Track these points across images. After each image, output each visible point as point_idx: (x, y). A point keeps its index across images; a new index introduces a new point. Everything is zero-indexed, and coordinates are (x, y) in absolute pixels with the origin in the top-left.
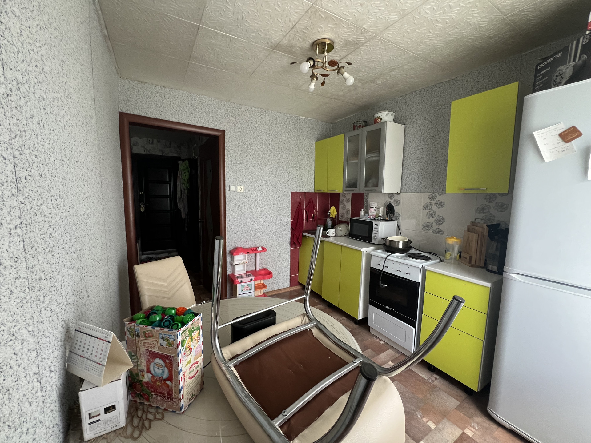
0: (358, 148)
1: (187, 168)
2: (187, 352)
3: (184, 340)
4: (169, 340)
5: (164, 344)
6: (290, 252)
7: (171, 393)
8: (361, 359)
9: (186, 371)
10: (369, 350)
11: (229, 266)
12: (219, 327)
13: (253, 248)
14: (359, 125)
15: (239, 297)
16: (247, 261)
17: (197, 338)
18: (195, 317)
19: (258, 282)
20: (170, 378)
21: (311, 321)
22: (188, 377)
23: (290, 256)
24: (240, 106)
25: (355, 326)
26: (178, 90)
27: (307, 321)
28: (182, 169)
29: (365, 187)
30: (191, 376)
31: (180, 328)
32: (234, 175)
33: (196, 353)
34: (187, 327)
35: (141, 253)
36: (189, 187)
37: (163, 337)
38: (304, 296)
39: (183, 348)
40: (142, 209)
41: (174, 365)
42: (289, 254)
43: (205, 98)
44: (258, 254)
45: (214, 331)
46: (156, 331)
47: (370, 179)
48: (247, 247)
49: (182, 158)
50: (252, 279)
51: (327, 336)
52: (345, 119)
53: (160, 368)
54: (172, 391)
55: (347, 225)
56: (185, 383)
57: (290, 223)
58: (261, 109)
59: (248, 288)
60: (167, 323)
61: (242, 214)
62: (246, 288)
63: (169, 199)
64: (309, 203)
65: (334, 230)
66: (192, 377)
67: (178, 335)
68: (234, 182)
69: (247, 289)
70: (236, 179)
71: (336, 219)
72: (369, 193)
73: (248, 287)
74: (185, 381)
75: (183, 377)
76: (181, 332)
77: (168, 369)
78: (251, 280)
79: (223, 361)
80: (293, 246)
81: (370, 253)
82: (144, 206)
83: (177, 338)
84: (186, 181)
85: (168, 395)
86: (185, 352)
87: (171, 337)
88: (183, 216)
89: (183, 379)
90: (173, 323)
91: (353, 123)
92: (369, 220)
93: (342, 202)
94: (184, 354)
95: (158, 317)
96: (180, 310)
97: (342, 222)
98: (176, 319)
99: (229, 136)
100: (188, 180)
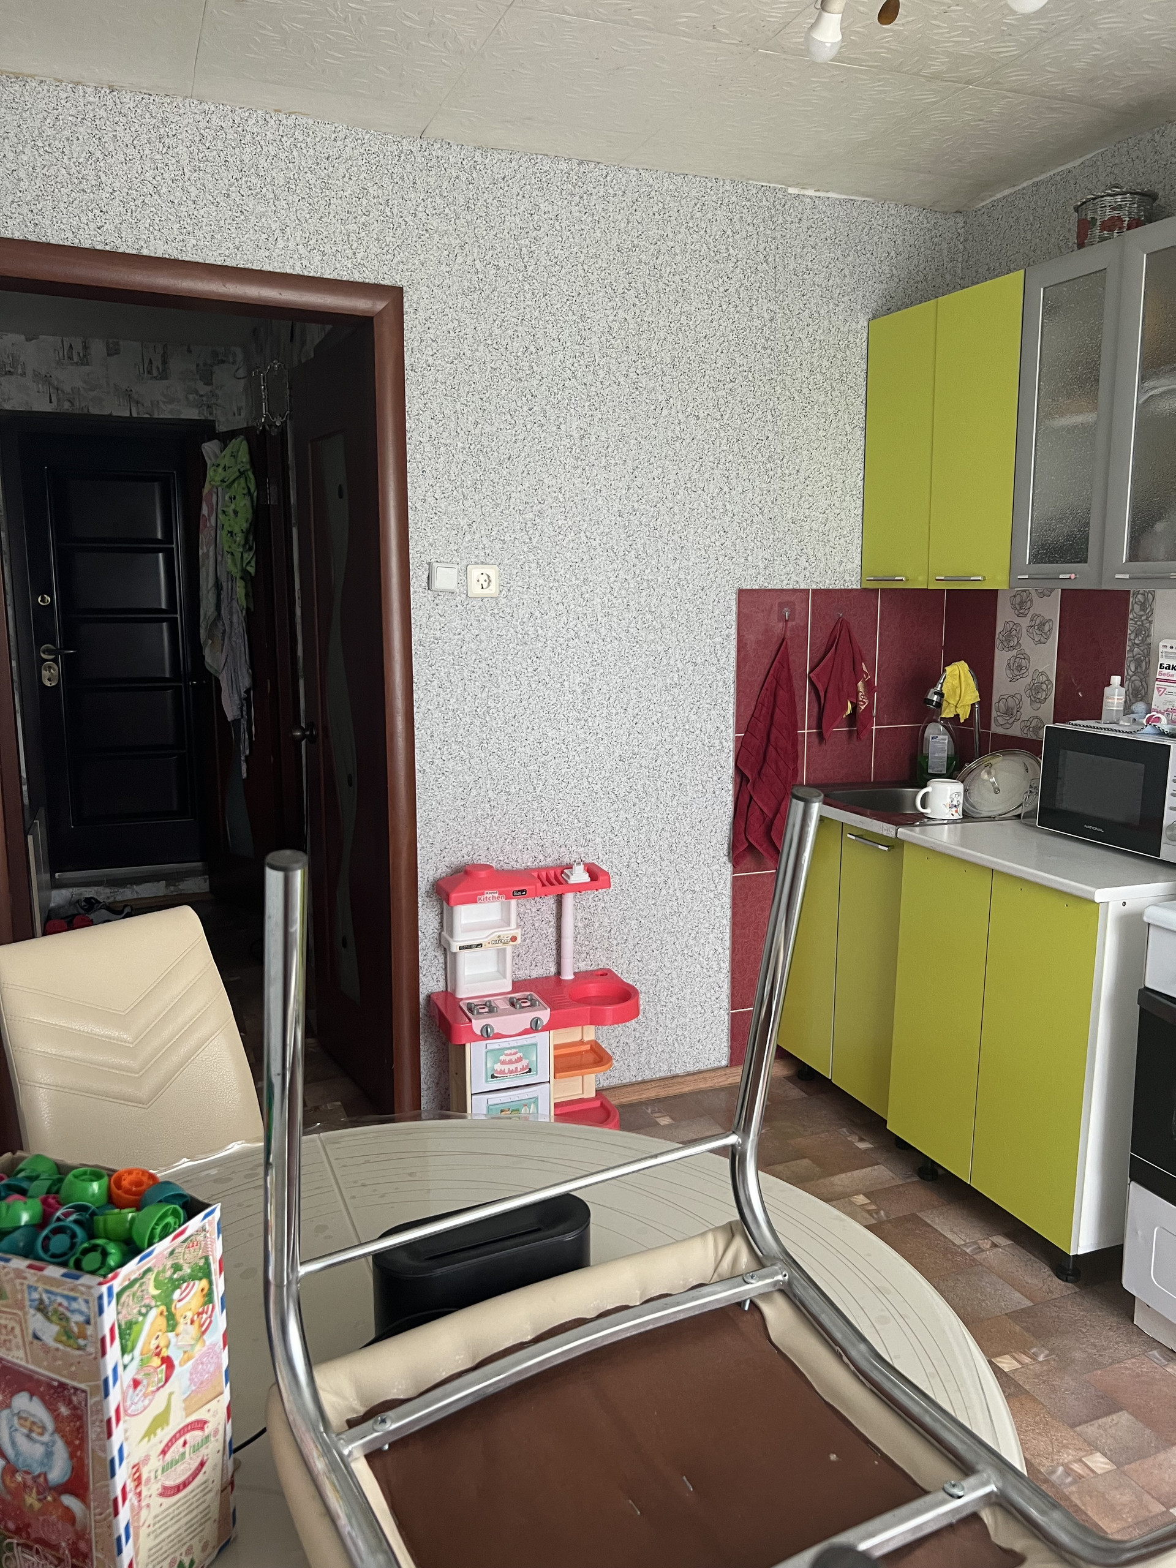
0: (1098, 349)
1: (242, 474)
2: (147, 1375)
3: (130, 1325)
4: (68, 1319)
5: (49, 1331)
6: (728, 891)
7: (82, 1546)
8: (994, 1478)
9: (147, 1459)
10: (1123, 1419)
11: (431, 953)
12: (302, 1270)
13: (547, 868)
14: (1109, 214)
15: (477, 1106)
16: (518, 933)
17: (199, 1314)
18: (190, 1216)
19: (571, 1035)
20: (77, 1485)
21: (761, 1262)
22: (155, 1488)
23: (729, 913)
24: (478, 159)
25: (1059, 1287)
26: (174, 96)
27: (745, 1258)
28: (218, 478)
29: (1133, 557)
30: (171, 1483)
31: (112, 1270)
32: (451, 509)
33: (191, 1380)
34: (148, 1263)
35: (47, 877)
36: (252, 570)
37: (41, 1301)
38: (733, 1139)
39: (127, 1358)
40: (50, 676)
41: (93, 1432)
42: (727, 901)
43: (305, 131)
44: (569, 899)
45: (279, 1286)
46: (12, 1275)
47: (1159, 516)
48: (519, 866)
49: (221, 428)
50: (536, 1021)
51: (837, 1343)
52: (1036, 184)
53: (34, 1435)
54: (89, 1542)
55: (1030, 761)
56: (144, 1513)
57: (730, 745)
58: (581, 163)
59: (519, 1065)
60: (59, 1243)
61: (491, 704)
62: (511, 1062)
63: (165, 624)
64: (832, 643)
65: (959, 787)
66: (178, 1489)
67: (100, 1297)
68: (453, 547)
69: (512, 1067)
70: (458, 528)
71: (977, 728)
72: (1159, 593)
73: (519, 1060)
74: (143, 1503)
75: (130, 1486)
76: (117, 1285)
77: (68, 1443)
78: (534, 1027)
79: (315, 1429)
80: (748, 861)
81: (1141, 915)
82: (55, 661)
83: (101, 1311)
84: (239, 538)
85: (73, 1557)
86: (139, 1377)
87: (75, 1305)
88: (231, 707)
89: (130, 1495)
90: (86, 1245)
91: (1077, 209)
92: (1147, 736)
93: (1009, 638)
94: (136, 1383)
95: (26, 1210)
96: (125, 1183)
97: (1008, 745)
98: (101, 1225)
99: (422, 315)
100: (246, 533)
